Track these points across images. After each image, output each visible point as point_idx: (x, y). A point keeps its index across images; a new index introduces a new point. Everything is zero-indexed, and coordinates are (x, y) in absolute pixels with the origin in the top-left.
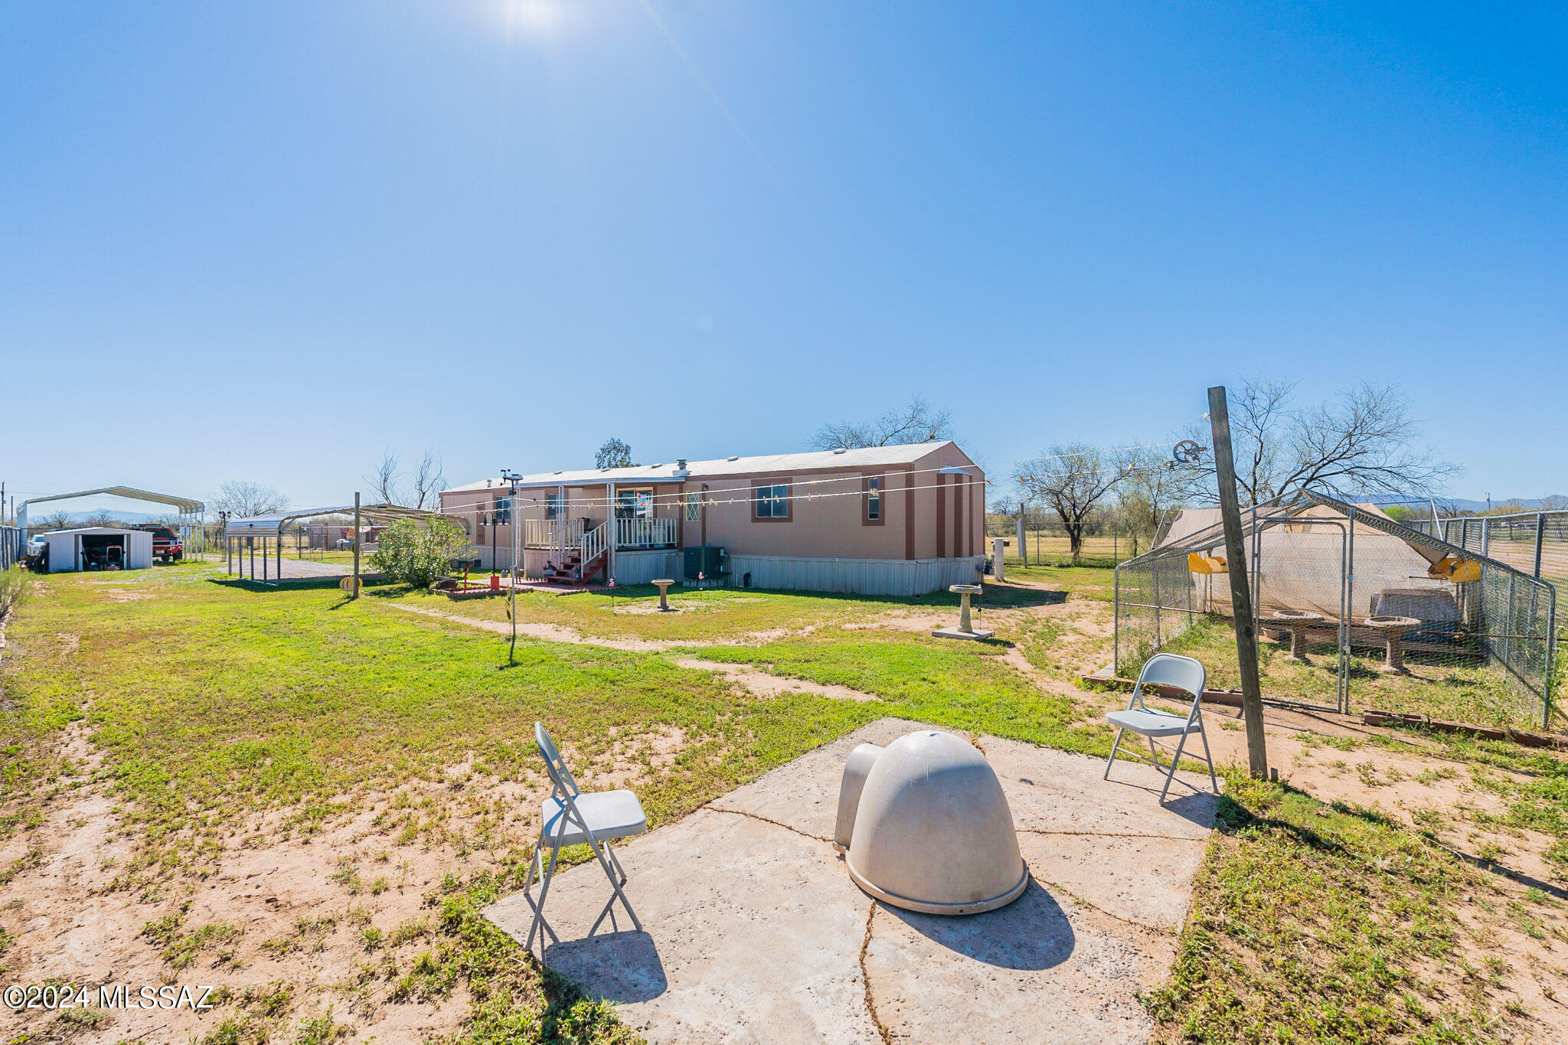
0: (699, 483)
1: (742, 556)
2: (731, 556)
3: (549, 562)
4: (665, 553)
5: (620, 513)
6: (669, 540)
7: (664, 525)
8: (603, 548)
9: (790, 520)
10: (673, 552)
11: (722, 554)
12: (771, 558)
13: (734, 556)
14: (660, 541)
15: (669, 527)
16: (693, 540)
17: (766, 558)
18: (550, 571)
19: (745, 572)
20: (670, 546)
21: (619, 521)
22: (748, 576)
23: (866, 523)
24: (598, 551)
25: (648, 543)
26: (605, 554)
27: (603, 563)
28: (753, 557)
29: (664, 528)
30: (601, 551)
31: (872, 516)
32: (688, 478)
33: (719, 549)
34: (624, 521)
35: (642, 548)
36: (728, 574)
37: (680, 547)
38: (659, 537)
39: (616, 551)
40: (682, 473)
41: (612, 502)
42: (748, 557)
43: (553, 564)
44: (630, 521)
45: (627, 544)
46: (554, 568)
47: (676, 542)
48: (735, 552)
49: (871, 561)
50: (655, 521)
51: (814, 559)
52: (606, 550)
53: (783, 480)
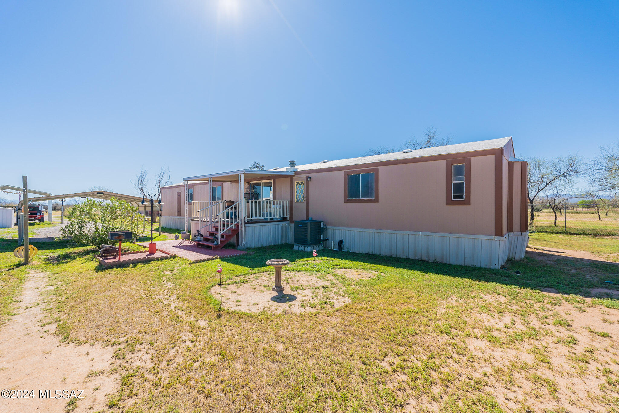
0: (304, 176)
1: (336, 228)
2: (328, 227)
3: (198, 231)
4: (281, 224)
5: (248, 196)
6: (283, 215)
7: (280, 205)
8: (235, 221)
9: (377, 200)
10: (286, 224)
11: (322, 226)
12: (359, 230)
13: (330, 227)
14: (278, 216)
15: (283, 207)
16: (300, 215)
17: (355, 229)
18: (198, 238)
19: (339, 239)
20: (284, 219)
21: (248, 202)
22: (341, 242)
23: (449, 202)
24: (232, 223)
25: (269, 217)
26: (237, 226)
27: (236, 232)
28: (345, 228)
29: (280, 207)
30: (234, 224)
31: (455, 197)
32: (297, 173)
33: (320, 222)
34: (252, 202)
35: (265, 221)
36: (326, 240)
37: (291, 220)
38: (277, 213)
39: (245, 223)
40: (292, 169)
41: (242, 187)
42: (342, 228)
43: (202, 233)
44: (256, 202)
45: (254, 218)
46: (202, 236)
47: (288, 216)
48: (331, 225)
49: (456, 235)
50: (274, 202)
51: (399, 232)
52: (238, 223)
53: (370, 170)
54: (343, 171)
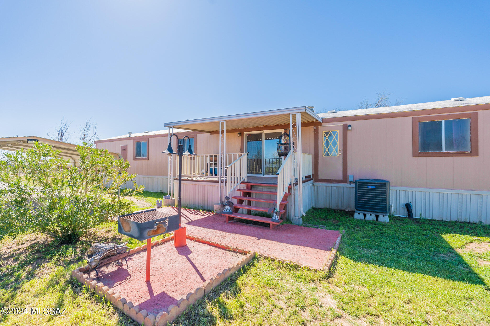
8: (288, 182)
9: (474, 154)
26: (289, 188)
30: (287, 186)
32: (325, 120)
37: (315, 178)
52: (290, 185)
53: (463, 115)
54: (411, 117)
